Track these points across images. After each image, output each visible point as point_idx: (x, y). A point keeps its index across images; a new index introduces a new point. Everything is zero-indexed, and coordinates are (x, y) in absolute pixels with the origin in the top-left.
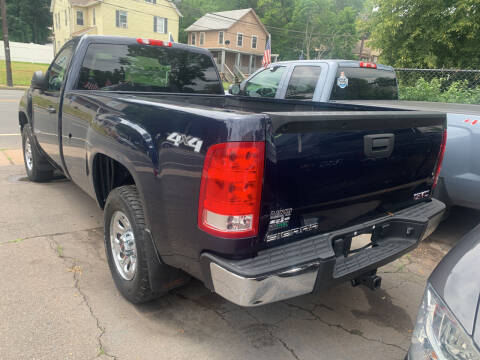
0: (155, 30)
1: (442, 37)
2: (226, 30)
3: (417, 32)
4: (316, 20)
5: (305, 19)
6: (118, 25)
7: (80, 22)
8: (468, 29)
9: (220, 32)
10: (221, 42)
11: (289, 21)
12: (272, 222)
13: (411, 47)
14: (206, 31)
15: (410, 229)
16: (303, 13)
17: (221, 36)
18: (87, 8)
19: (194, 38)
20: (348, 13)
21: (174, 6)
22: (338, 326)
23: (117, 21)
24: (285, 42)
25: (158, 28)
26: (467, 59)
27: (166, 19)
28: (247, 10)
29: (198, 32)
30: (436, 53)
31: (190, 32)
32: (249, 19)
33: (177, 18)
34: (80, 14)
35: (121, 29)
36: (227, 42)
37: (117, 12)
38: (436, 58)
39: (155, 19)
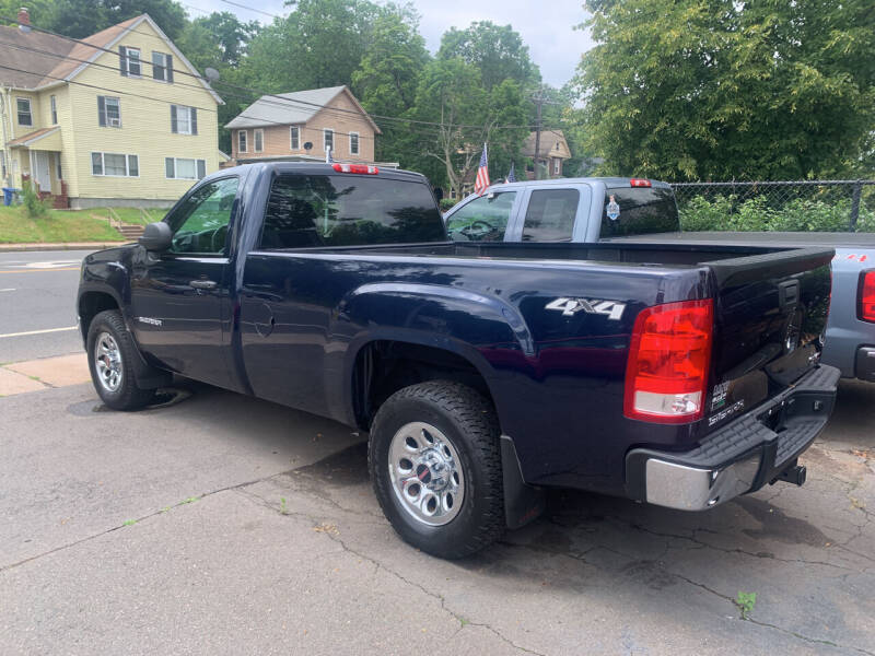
0: (175, 129)
1: (699, 130)
2: (303, 125)
3: (662, 124)
4: (456, 101)
5: (437, 100)
6: (102, 122)
7: (25, 119)
8: (737, 118)
9: (294, 128)
10: (295, 145)
11: (409, 105)
12: (715, 399)
13: (654, 147)
14: (266, 128)
15: (818, 403)
16: (434, 91)
17: (295, 135)
18: (38, 94)
19: (243, 139)
20: (508, 90)
21: (207, 86)
22: (739, 551)
23: (102, 117)
24: (407, 140)
25: (179, 125)
26: (738, 162)
27: (194, 111)
28: (338, 89)
29: (251, 129)
30: (694, 155)
31: (235, 130)
32: (342, 104)
33: (214, 107)
34: (24, 105)
35: (110, 130)
36: (308, 146)
37: (101, 100)
38: (694, 162)
39: (174, 109)
